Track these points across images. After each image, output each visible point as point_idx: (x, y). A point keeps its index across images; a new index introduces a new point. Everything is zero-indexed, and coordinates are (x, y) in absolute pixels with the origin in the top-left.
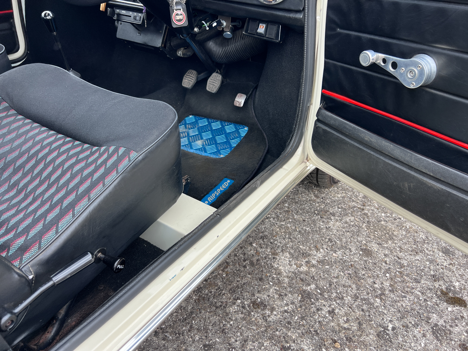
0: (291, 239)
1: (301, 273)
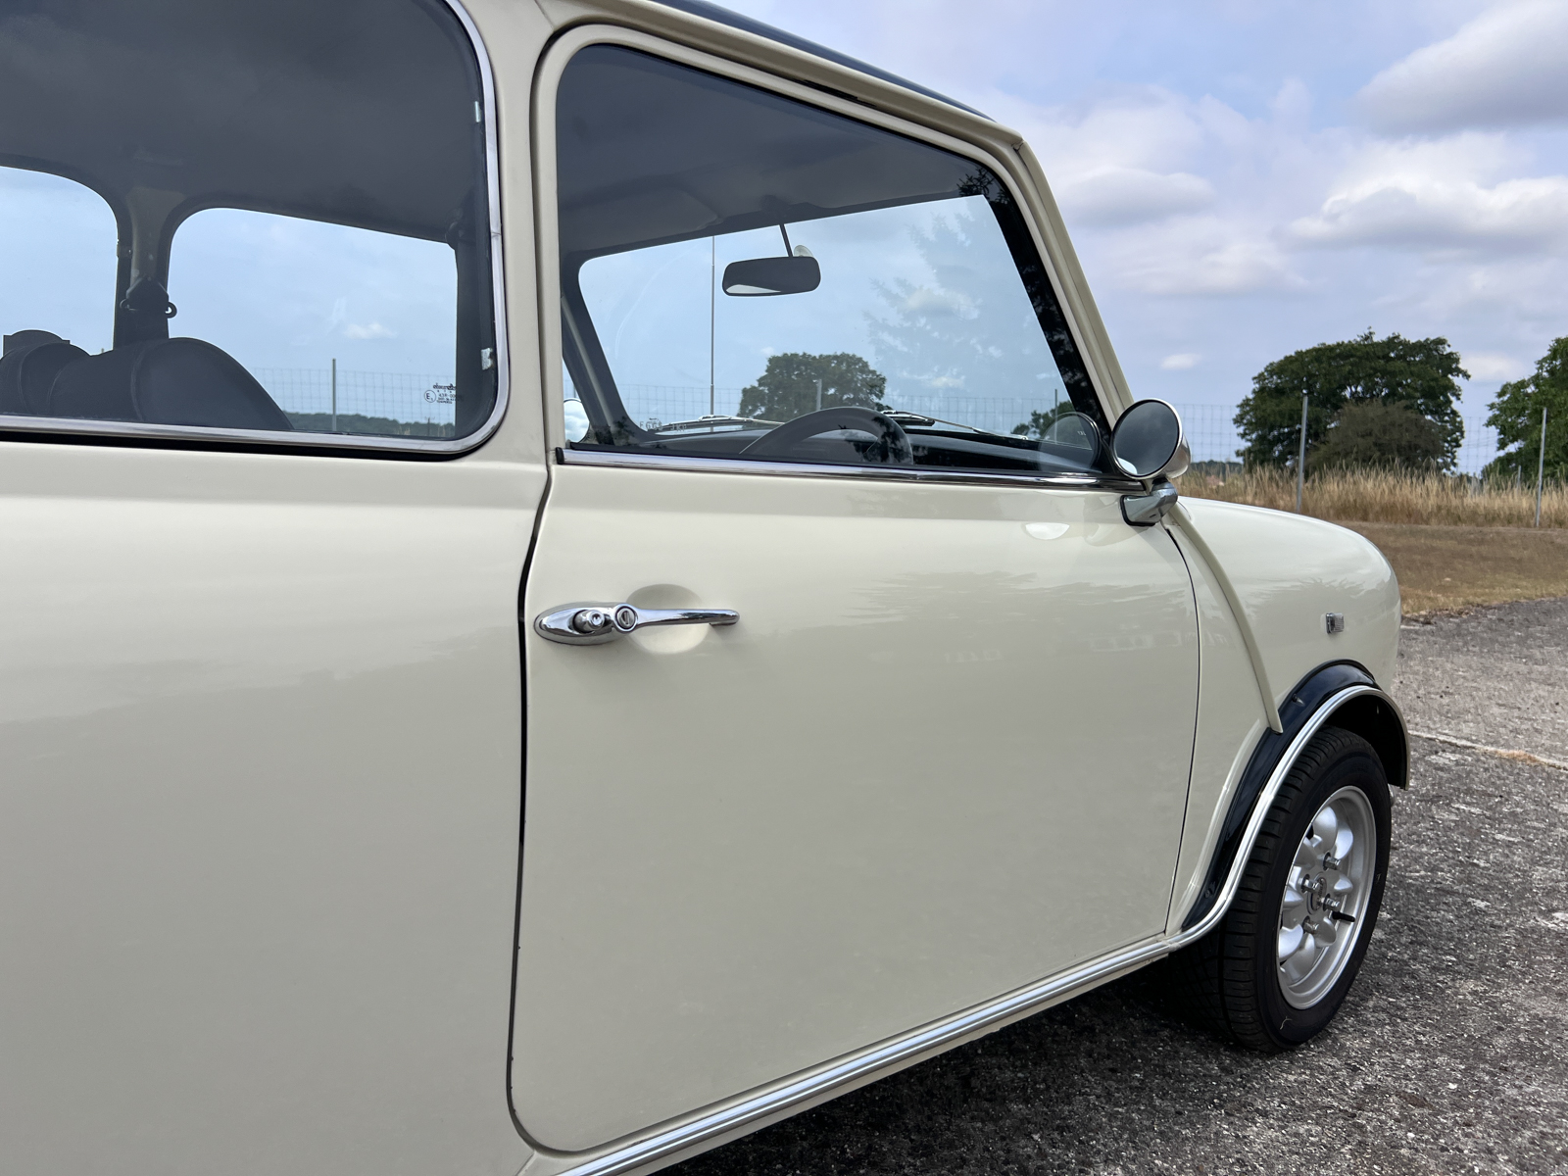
0: (1134, 1142)
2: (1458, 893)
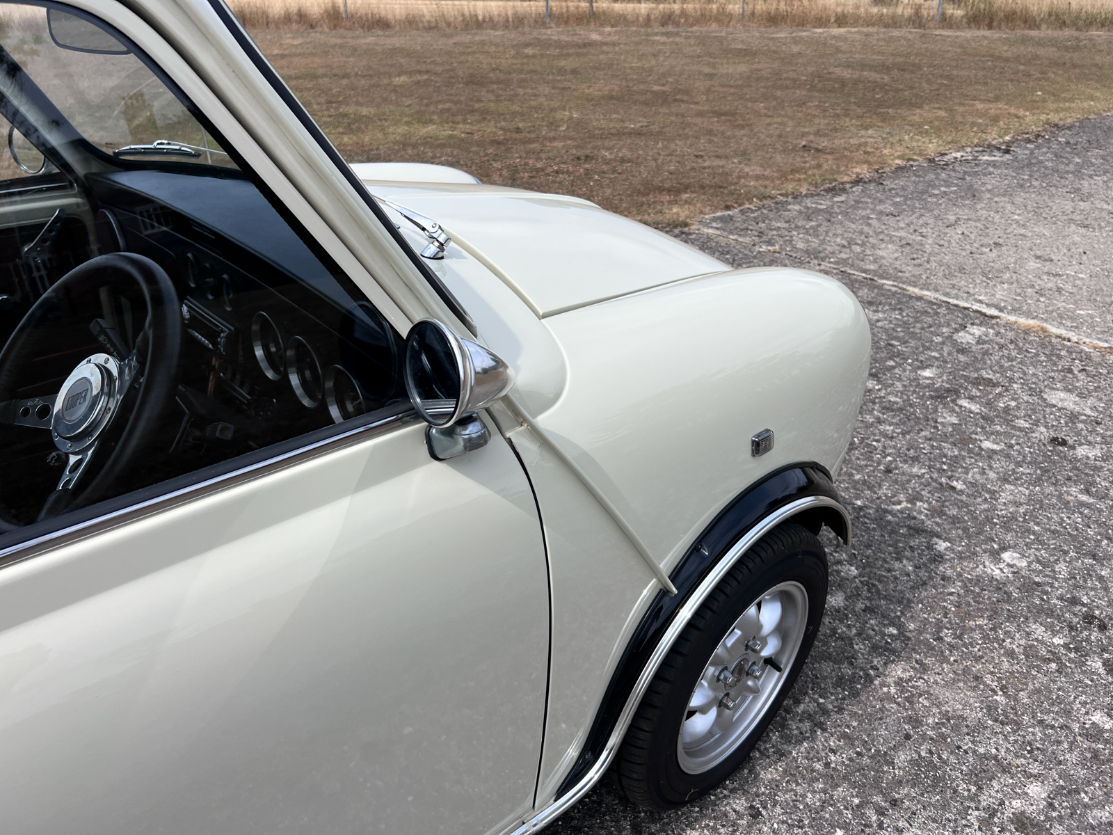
2: (926, 531)
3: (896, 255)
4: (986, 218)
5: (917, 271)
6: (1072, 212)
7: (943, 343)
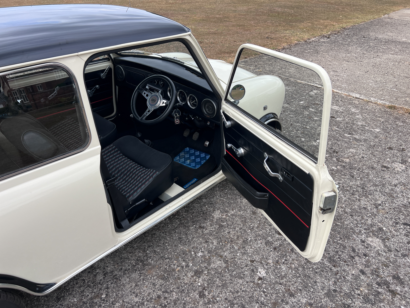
1: (222, 218)
3: (294, 71)
4: (320, 60)
5: (300, 76)
6: (345, 57)
7: (306, 95)
